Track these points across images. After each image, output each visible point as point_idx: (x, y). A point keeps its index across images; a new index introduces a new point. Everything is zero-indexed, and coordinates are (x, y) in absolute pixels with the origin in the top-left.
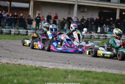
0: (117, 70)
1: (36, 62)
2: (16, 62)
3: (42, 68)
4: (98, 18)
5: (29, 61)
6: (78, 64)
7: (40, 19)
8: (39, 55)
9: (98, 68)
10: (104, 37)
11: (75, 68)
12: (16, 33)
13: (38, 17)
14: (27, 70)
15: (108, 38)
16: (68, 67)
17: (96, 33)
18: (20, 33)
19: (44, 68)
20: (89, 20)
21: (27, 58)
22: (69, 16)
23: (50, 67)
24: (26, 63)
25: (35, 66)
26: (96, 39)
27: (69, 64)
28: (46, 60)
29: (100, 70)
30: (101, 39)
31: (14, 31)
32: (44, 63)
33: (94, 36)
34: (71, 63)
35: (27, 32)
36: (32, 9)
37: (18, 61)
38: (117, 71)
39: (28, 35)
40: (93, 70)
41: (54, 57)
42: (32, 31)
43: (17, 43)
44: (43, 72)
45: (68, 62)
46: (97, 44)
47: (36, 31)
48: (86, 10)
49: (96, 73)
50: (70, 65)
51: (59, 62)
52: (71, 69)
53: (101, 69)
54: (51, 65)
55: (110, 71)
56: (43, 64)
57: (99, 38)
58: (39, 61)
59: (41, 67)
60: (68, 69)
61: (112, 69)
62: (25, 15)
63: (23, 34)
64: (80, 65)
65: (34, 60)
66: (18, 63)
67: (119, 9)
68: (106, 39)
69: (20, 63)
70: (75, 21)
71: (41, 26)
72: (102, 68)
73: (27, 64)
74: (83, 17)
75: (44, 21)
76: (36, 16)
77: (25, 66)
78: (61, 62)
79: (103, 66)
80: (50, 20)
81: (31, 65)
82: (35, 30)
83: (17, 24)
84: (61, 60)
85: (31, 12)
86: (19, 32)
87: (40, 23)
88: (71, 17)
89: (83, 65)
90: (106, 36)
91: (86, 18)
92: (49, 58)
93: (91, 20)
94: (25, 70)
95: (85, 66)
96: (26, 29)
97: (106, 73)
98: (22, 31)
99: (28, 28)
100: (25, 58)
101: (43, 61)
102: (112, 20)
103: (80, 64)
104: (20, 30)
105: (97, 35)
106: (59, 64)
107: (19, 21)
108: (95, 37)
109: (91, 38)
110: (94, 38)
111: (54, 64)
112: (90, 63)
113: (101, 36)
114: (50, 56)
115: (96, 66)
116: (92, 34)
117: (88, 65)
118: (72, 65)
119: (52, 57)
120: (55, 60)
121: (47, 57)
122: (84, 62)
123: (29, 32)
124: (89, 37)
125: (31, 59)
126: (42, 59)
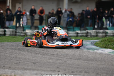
1: (17, 71)
4: (95, 9)
5: (7, 70)
6: (71, 71)
7: (21, 13)
8: (21, 62)
9: (96, 75)
10: (104, 34)
13: (18, 11)
15: (108, 34)
17: (93, 29)
20: (84, 12)
21: (4, 66)
24: (3, 73)
26: (94, 36)
27: (59, 71)
28: (30, 67)
30: (100, 37)
32: (26, 71)
33: (90, 33)
34: (61, 71)
35: (5, 31)
36: (10, 2)
39: (6, 35)
41: (39, 63)
42: (11, 30)
45: (57, 70)
46: (94, 43)
47: (16, 30)
48: (79, 0)
50: (59, 73)
54: (36, 75)
56: (26, 73)
57: (97, 36)
58: (20, 69)
64: (72, 72)
65: (14, 69)
68: (106, 36)
71: (23, 22)
73: (5, 74)
76: (15, 10)
78: (48, 69)
79: (103, 73)
80: (34, 14)
81: (10, 75)
82: (15, 28)
84: (49, 67)
87: (21, 20)
89: (77, 72)
90: (106, 33)
92: (33, 65)
93: (86, 13)
95: (80, 74)
101: (25, 69)
103: (73, 71)
105: (95, 32)
108: (93, 34)
109: (87, 36)
110: (91, 36)
111: (40, 72)
112: (86, 69)
113: (99, 33)
114: (34, 61)
115: (93, 72)
116: (88, 31)
117: (84, 72)
118: (63, 73)
119: (37, 63)
120: (41, 67)
121: (30, 63)
122: (77, 68)
123: (7, 31)
124: (85, 35)
125: (10, 67)
126: (24, 67)
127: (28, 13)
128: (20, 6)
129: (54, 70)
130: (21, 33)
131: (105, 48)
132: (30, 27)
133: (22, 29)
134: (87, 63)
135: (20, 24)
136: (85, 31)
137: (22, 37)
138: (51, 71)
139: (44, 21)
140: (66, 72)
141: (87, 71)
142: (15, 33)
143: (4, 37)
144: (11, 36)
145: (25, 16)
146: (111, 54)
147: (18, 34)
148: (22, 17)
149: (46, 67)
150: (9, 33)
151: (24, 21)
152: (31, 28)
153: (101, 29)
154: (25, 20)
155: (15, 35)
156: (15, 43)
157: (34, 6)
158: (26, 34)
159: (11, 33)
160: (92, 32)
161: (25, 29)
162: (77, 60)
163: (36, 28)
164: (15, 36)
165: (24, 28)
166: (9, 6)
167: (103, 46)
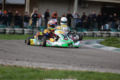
1: (33, 63)
2: (11, 63)
3: (39, 70)
5: (26, 62)
6: (79, 65)
7: (37, 16)
8: (37, 56)
9: (101, 68)
10: (108, 35)
11: (76, 69)
12: (11, 32)
14: (23, 72)
15: (111, 35)
16: (69, 68)
17: (99, 31)
18: (16, 32)
19: (42, 70)
20: (91, 16)
21: (23, 59)
22: (69, 13)
23: (48, 69)
24: (22, 64)
25: (32, 67)
26: (99, 36)
27: (69, 64)
28: (44, 61)
29: (103, 71)
31: (9, 30)
32: (41, 64)
33: (96, 34)
34: (71, 64)
35: (24, 30)
36: (28, 6)
37: (14, 63)
40: (96, 70)
42: (29, 29)
43: (12, 42)
44: (40, 74)
45: (68, 63)
46: (99, 42)
47: (33, 30)
48: (87, 6)
49: (99, 74)
50: (70, 65)
52: (72, 70)
53: (104, 69)
54: (50, 66)
55: (114, 71)
57: (102, 36)
58: (37, 62)
59: (39, 68)
60: (68, 70)
61: (117, 69)
62: (21, 12)
63: (19, 33)
64: (81, 65)
65: (32, 61)
66: (13, 64)
68: (109, 36)
69: (16, 64)
70: (75, 18)
71: (38, 24)
72: (106, 68)
73: (24, 65)
74: (84, 13)
75: (41, 18)
77: (21, 67)
78: (60, 62)
79: (106, 67)
80: (48, 18)
81: (27, 66)
82: (32, 28)
83: (12, 22)
85: (28, 9)
86: (14, 31)
87: (37, 21)
88: (71, 13)
89: (85, 65)
91: (87, 15)
92: (48, 58)
93: (92, 17)
94: (21, 72)
95: (87, 67)
96: (23, 28)
97: (109, 73)
98: (18, 30)
99: (24, 26)
100: (21, 59)
101: (41, 62)
102: (116, 16)
103: (81, 64)
104: (16, 29)
105: (100, 32)
106: (58, 65)
107: (14, 19)
108: (98, 35)
109: (93, 36)
110: (97, 36)
111: (53, 64)
112: (92, 63)
113: (104, 34)
114: (48, 56)
115: (98, 66)
116: (94, 32)
117: (90, 65)
118: (73, 66)
119: (51, 57)
120: (54, 60)
121: (45, 57)
122: (85, 62)
123: (25, 30)
124: (91, 35)
125: (28, 60)
126: (40, 60)
127: (43, 16)
128: (37, 9)
129: (65, 63)
131: (109, 46)
132: (44, 27)
133: (38, 29)
134: (93, 58)
135: (36, 25)
136: (91, 32)
138: (63, 64)
140: (76, 65)
141: (94, 65)
142: (32, 32)
143: (23, 36)
144: (28, 35)
145: (40, 19)
146: (114, 51)
147: (34, 33)
148: (38, 19)
149: (58, 61)
150: (27, 32)
153: (105, 31)
154: (40, 22)
159: (29, 32)
160: (98, 33)
161: (40, 29)
162: (85, 55)
164: (32, 35)
167: (107, 45)
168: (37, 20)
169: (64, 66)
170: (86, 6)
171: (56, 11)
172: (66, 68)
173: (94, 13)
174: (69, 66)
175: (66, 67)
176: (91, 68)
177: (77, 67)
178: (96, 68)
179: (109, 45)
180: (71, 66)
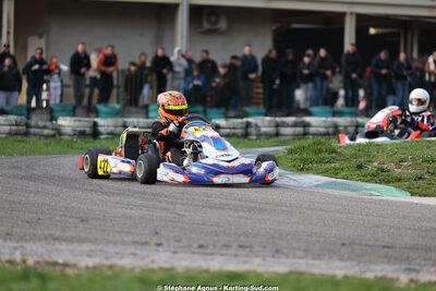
0: (350, 259)
1: (29, 246)
5: (1, 241)
6: (196, 245)
7: (45, 67)
8: (41, 216)
9: (273, 256)
10: (300, 130)
11: (184, 262)
13: (35, 61)
15: (312, 130)
16: (156, 258)
17: (266, 115)
20: (238, 63)
22: (160, 53)
23: (83, 264)
25: (24, 261)
26: (268, 136)
27: (159, 245)
28: (69, 234)
30: (286, 138)
32: (58, 246)
33: (257, 126)
34: (165, 243)
38: (348, 264)
40: (254, 264)
41: (98, 219)
42: (12, 118)
44: (51, 286)
45: (155, 240)
47: (28, 118)
48: (223, 25)
50: (161, 249)
51: (118, 238)
52: (167, 266)
53: (284, 260)
54: (89, 256)
55: (320, 267)
56: (57, 250)
57: (277, 134)
58: (40, 240)
59: (47, 263)
60: (155, 266)
61: (330, 258)
64: (201, 247)
65: (22, 238)
67: (351, 14)
68: (305, 134)
71: (49, 95)
72: (291, 255)
76: (26, 56)
78: (126, 239)
79: (294, 249)
80: (83, 70)
81: (7, 257)
82: (25, 112)
84: (128, 233)
87: (45, 86)
89: (214, 245)
90: (306, 125)
92: (81, 225)
95: (224, 252)
101: (56, 239)
103: (201, 242)
105: (270, 121)
108: (264, 129)
109: (246, 135)
110: (260, 135)
111: (100, 247)
112: (242, 238)
113: (285, 125)
114: (82, 214)
115: (265, 247)
116: (250, 120)
117: (235, 246)
118: (172, 249)
119: (94, 219)
120: (104, 231)
121: (71, 220)
122: (217, 234)
124: (239, 131)
125: (8, 234)
126: (52, 232)
127: (65, 68)
128: (42, 43)
129: (143, 241)
130: (45, 127)
132: (71, 108)
133: (46, 116)
134: (247, 218)
136: (240, 121)
137: (48, 141)
138: (135, 243)
139: (114, 91)
140: (182, 247)
141: (248, 244)
142: (24, 128)
144: (11, 139)
145: (56, 76)
147: (32, 130)
148: (46, 77)
149: (119, 232)
150: (7, 129)
151: (52, 91)
152: (73, 113)
153: (289, 115)
154: (55, 88)
155: (26, 134)
156: (24, 158)
157: (83, 44)
158: (59, 132)
159: (14, 128)
160: (263, 122)
161: (55, 114)
163: (91, 111)
164: (25, 138)
165: (51, 114)
166: (7, 46)
167: (294, 166)
168: (43, 82)
169: (138, 252)
170: (217, 27)
171: (112, 47)
172: (148, 260)
173: (247, 50)
174: (157, 251)
175: (148, 256)
176: (236, 256)
177: (186, 253)
178: (257, 256)
179: (302, 170)
180: (165, 251)
